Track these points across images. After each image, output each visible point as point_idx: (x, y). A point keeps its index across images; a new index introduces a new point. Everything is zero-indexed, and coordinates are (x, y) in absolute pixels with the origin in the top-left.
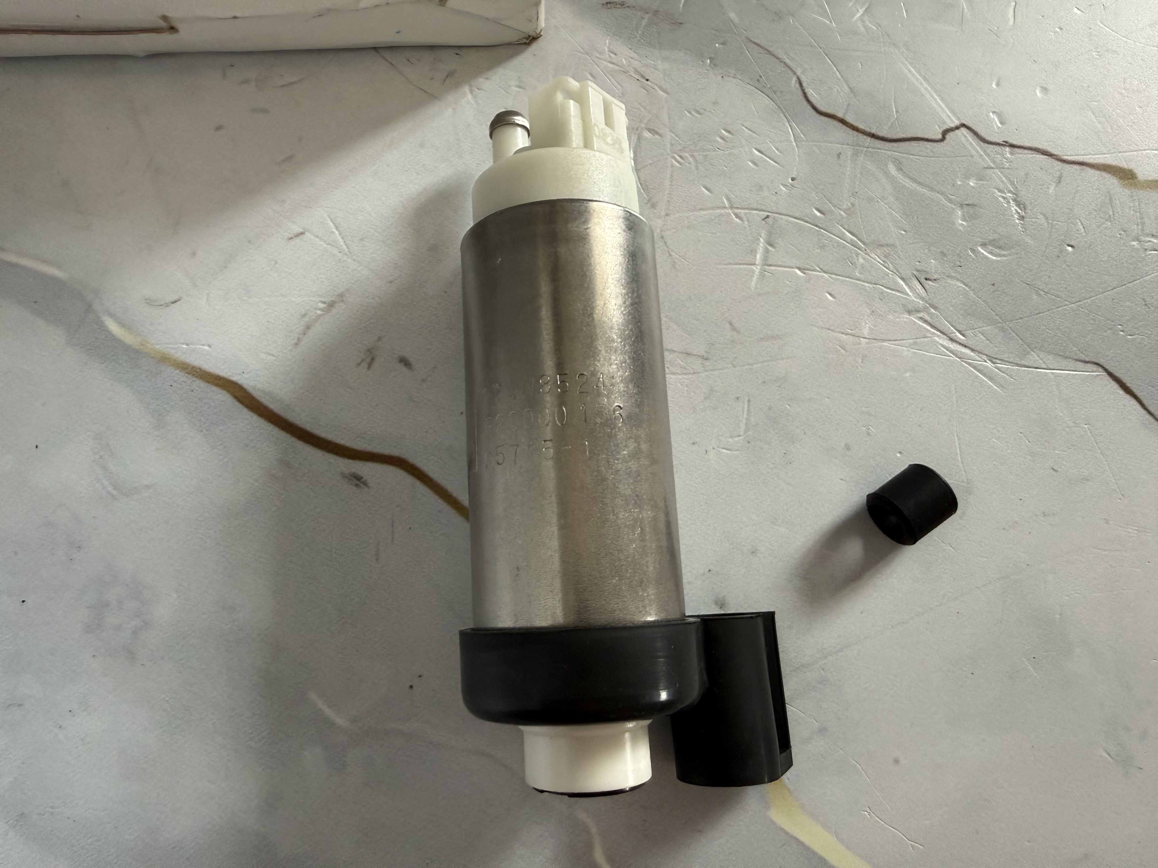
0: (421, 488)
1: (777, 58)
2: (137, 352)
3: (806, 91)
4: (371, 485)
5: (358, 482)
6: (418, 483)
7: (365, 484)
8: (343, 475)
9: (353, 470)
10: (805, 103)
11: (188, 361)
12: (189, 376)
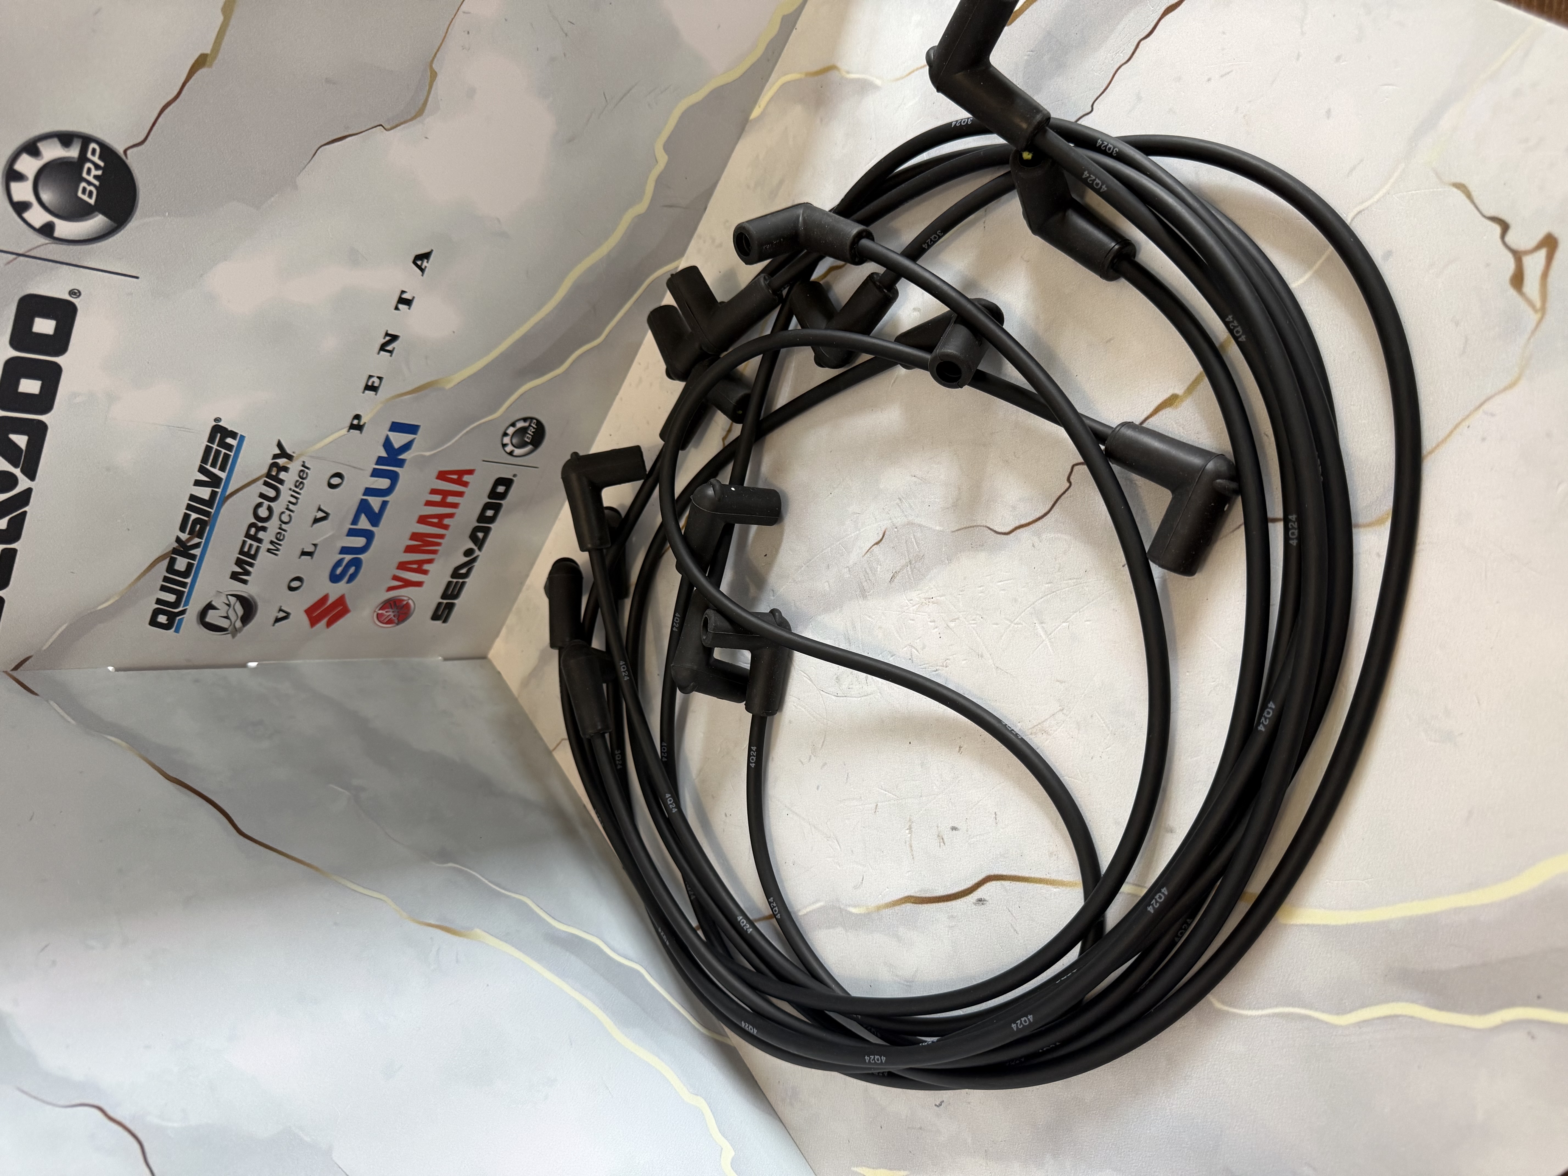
0: (1006, 883)
1: (971, 527)
2: (869, 914)
3: (994, 529)
4: (987, 899)
5: (982, 902)
6: (1003, 882)
7: (985, 900)
8: (975, 904)
9: (976, 898)
10: (999, 536)
11: (886, 902)
12: (892, 908)
